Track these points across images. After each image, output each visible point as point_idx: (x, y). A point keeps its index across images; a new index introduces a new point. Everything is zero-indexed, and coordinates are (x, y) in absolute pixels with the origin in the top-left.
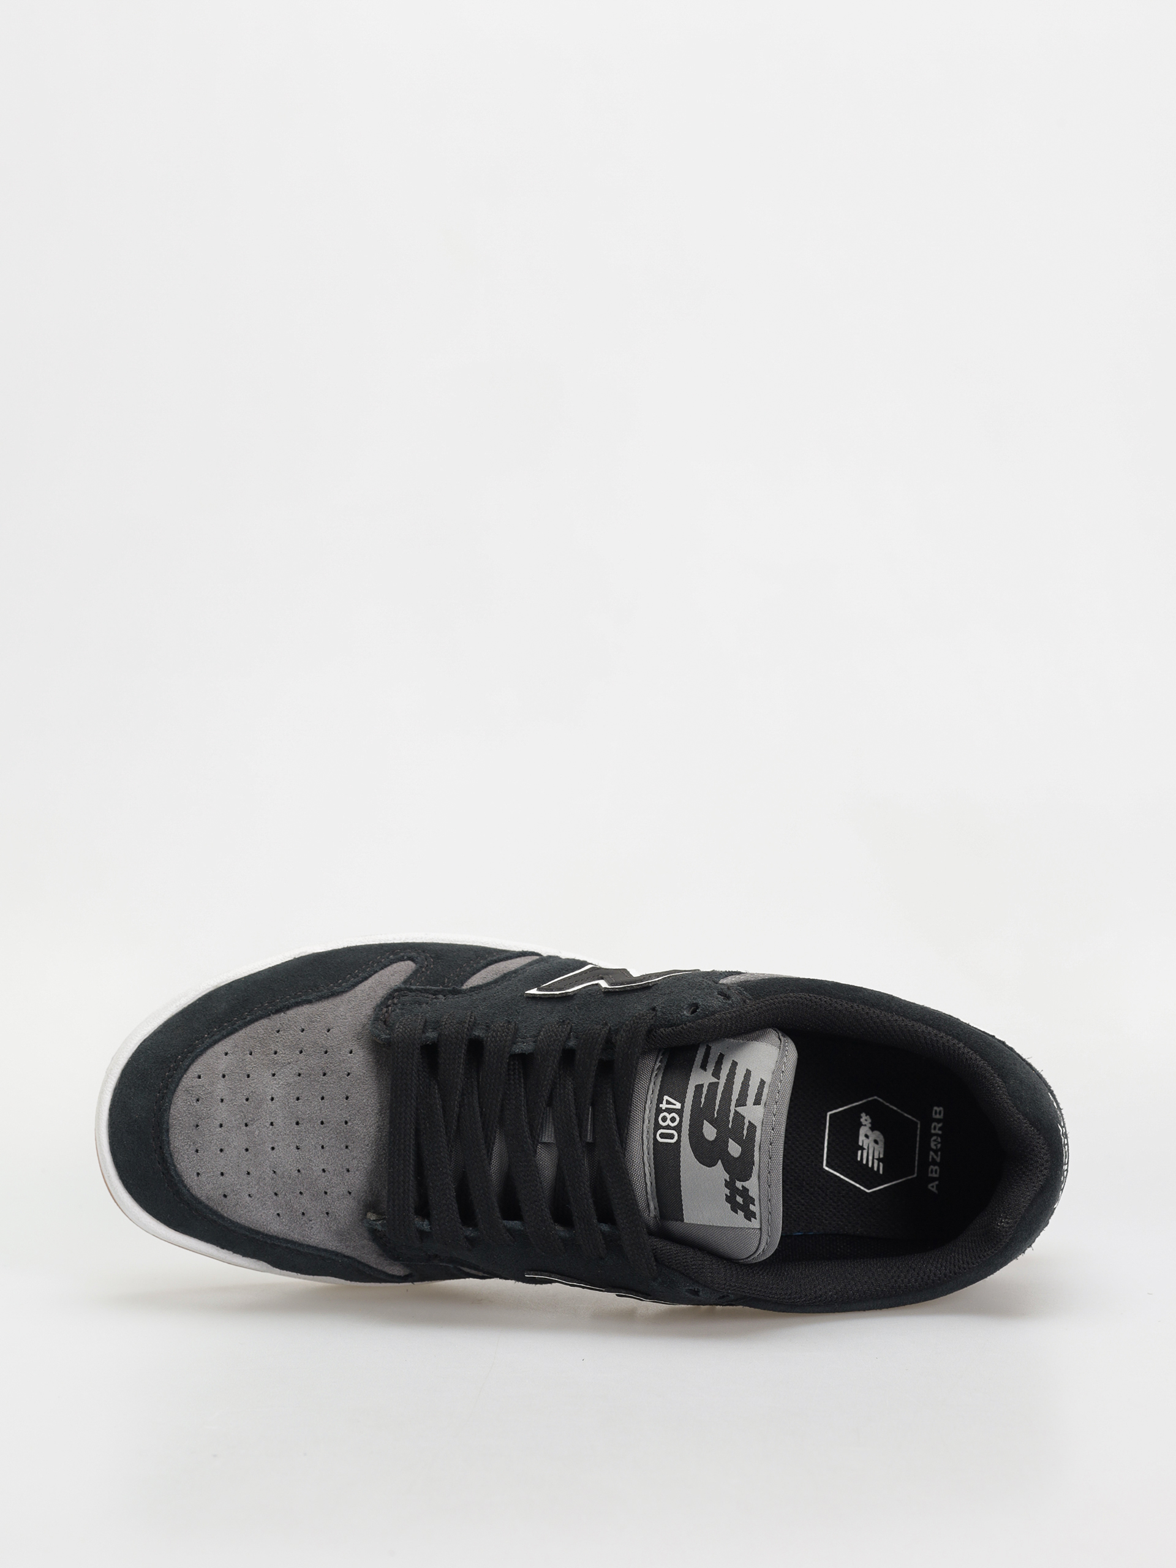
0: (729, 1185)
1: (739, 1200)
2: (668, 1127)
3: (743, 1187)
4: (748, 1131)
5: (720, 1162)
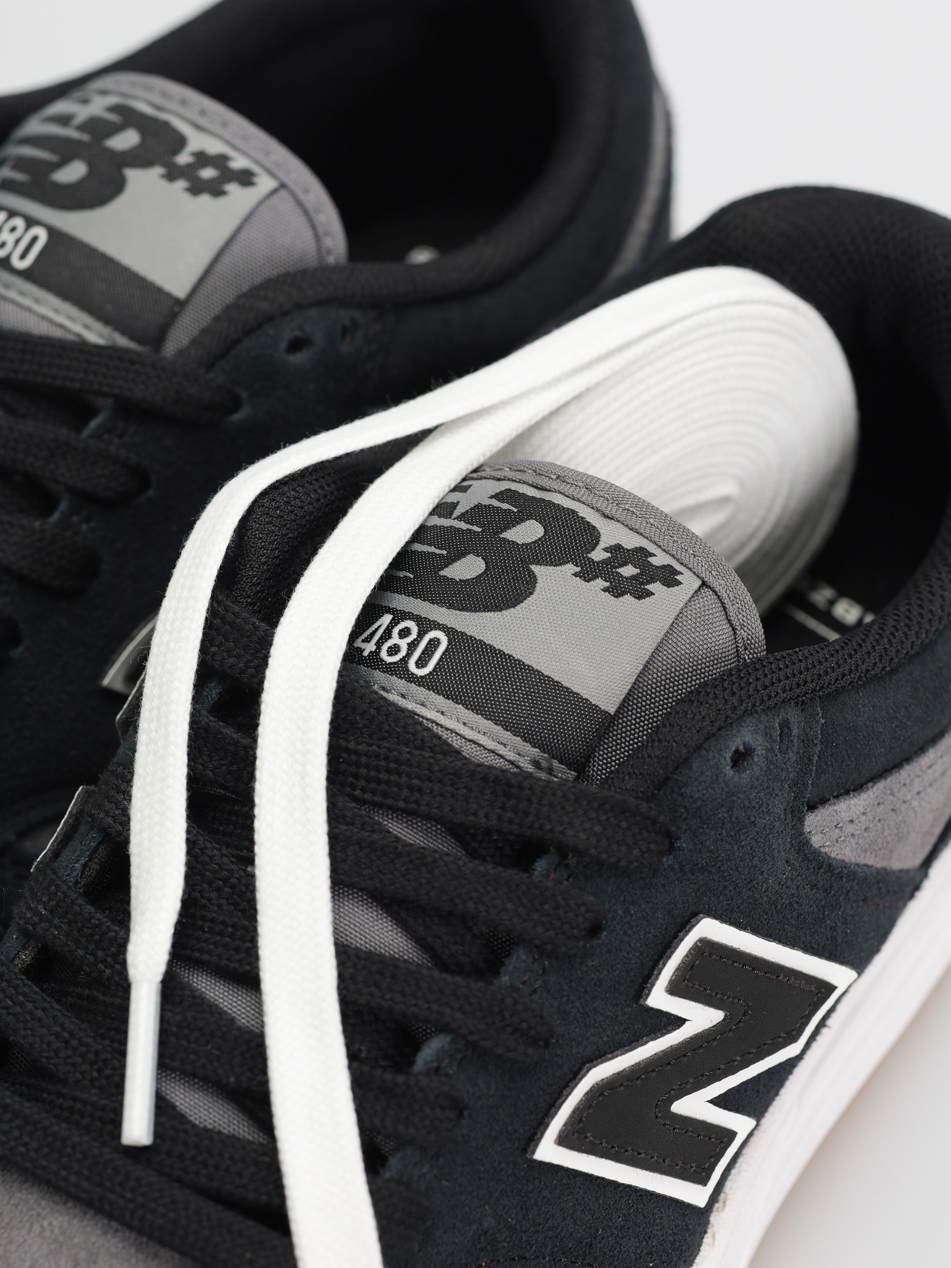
0: (588, 572)
1: (628, 571)
2: (412, 646)
3: (606, 550)
4: (508, 503)
5: (534, 568)
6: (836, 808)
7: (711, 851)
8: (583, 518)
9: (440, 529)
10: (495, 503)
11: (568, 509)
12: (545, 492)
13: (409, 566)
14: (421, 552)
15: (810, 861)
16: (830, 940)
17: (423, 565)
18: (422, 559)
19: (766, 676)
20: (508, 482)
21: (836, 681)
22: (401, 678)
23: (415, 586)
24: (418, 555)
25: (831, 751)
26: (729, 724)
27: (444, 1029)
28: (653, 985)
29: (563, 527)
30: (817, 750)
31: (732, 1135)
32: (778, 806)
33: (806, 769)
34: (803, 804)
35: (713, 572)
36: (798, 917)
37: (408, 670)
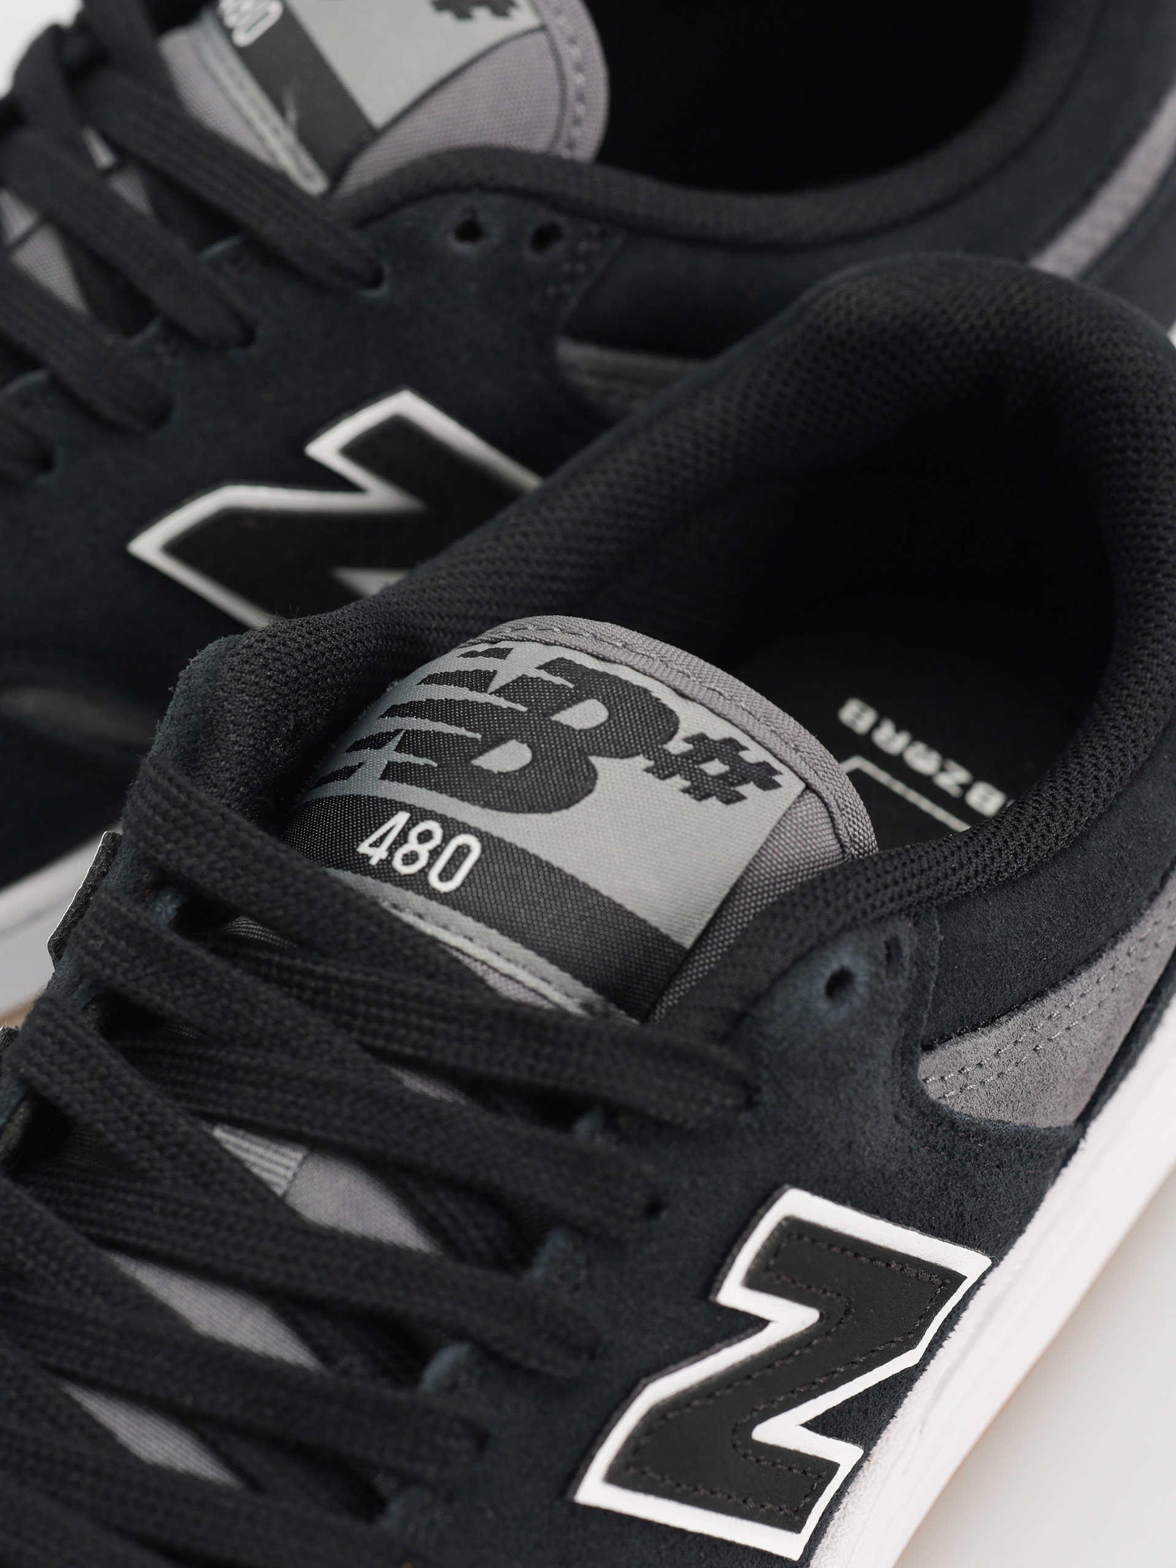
0: (664, 768)
1: (714, 768)
2: (435, 854)
3: (687, 740)
4: (561, 676)
5: (595, 760)
6: (959, 1048)
7: (800, 1107)
8: (657, 699)
9: (473, 706)
10: (545, 675)
11: (639, 687)
12: (608, 664)
13: (431, 752)
14: (448, 734)
15: (925, 1115)
16: (955, 1217)
17: (449, 750)
18: (448, 744)
19: (868, 880)
20: (560, 648)
21: (958, 886)
22: (419, 893)
23: (439, 778)
24: (444, 738)
25: (952, 976)
26: (823, 943)
27: (460, 1335)
28: (725, 1276)
29: (633, 709)
30: (934, 975)
31: (831, 1468)
32: (884, 1047)
33: (920, 999)
34: (916, 1045)
35: (819, 772)
36: (912, 1188)
37: (427, 884)
